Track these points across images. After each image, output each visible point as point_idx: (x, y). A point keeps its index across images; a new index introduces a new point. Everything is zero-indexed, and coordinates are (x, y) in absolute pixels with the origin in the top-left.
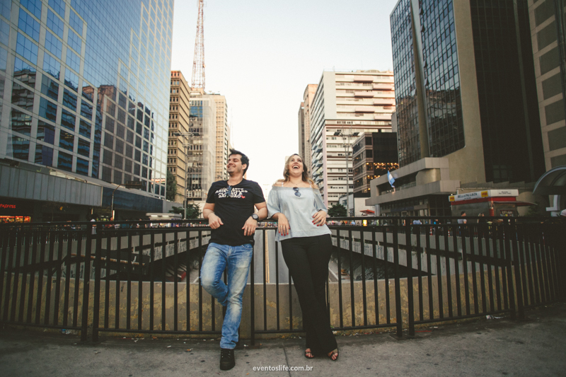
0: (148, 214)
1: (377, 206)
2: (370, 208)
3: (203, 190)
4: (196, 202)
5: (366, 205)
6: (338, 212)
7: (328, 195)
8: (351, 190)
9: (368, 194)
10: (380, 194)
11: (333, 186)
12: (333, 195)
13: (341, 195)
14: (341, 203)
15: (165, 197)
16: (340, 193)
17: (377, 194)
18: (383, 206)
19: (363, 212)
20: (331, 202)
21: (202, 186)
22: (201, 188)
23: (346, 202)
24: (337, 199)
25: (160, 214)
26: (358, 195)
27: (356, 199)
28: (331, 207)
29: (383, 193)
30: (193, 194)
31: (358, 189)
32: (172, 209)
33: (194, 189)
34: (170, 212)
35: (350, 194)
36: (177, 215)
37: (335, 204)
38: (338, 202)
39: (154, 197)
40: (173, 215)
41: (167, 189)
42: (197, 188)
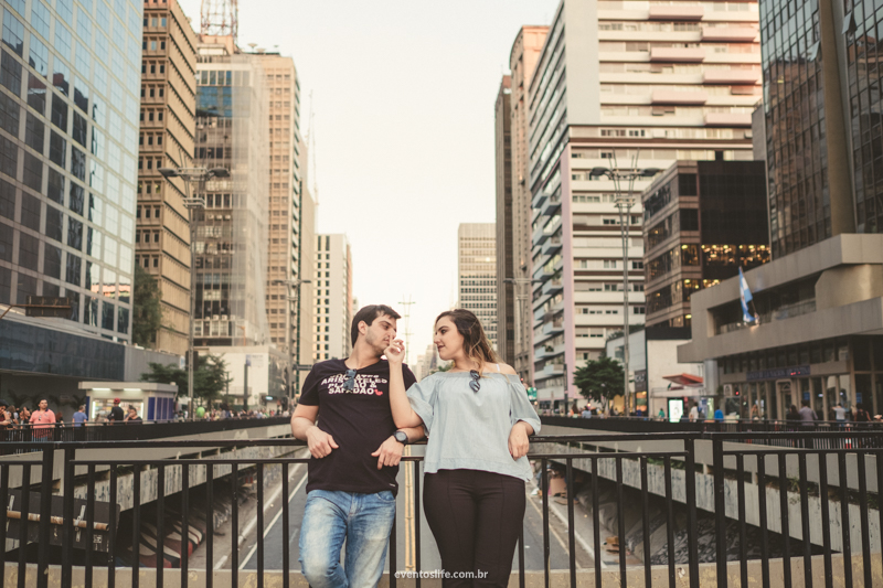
0: (84, 385)
1: (711, 364)
2: (690, 369)
3: (233, 318)
4: (215, 351)
5: (681, 360)
6: (603, 379)
7: (575, 331)
8: (640, 319)
9: (684, 332)
10: (718, 332)
11: (591, 308)
12: (589, 331)
13: (612, 332)
14: (611, 355)
15: (128, 336)
16: (608, 327)
17: (710, 332)
18: (727, 363)
19: (673, 378)
20: (584, 352)
21: (230, 305)
22: (227, 312)
23: (622, 351)
24: (599, 343)
25: (118, 385)
26: (658, 332)
27: (654, 345)
28: (583, 364)
29: (724, 328)
30: (207, 329)
31: (659, 317)
32: (150, 371)
33: (207, 314)
34: (145, 378)
35: (634, 329)
36: (164, 387)
37: (594, 357)
38: (603, 351)
39: (98, 337)
40: (154, 386)
41: (135, 316)
42: (216, 311)
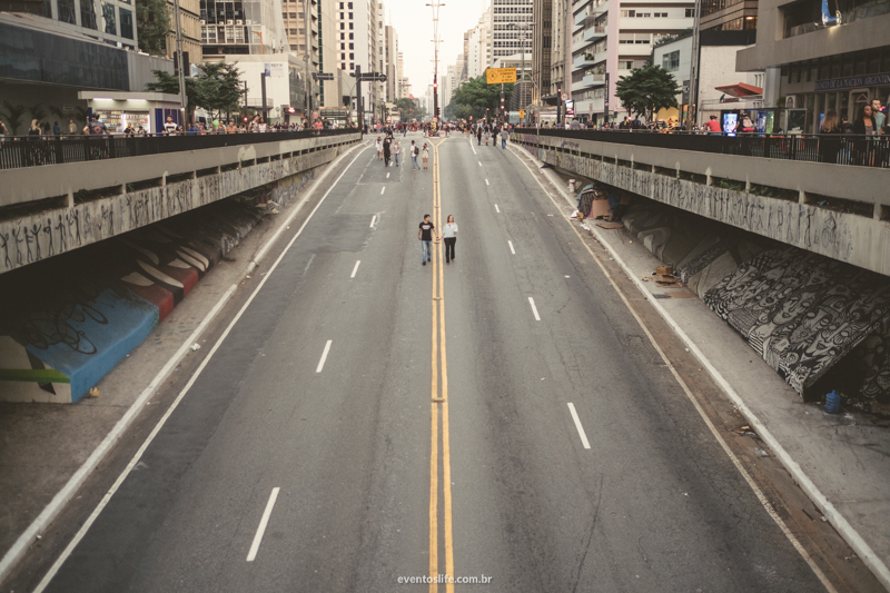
0: (84, 95)
1: (773, 72)
2: (746, 79)
3: (249, 23)
4: (230, 59)
5: (738, 69)
6: (650, 90)
7: (618, 37)
8: (689, 23)
9: (745, 35)
10: (788, 34)
11: (638, 10)
12: (635, 37)
13: (659, 37)
14: (658, 61)
15: (135, 42)
16: (655, 32)
17: (778, 34)
18: (791, 71)
19: (725, 89)
20: (627, 60)
21: (244, 8)
22: (241, 16)
23: (674, 60)
24: (645, 50)
25: (121, 95)
26: (713, 37)
27: (709, 53)
28: (627, 73)
29: (796, 29)
30: (221, 35)
31: (713, 19)
32: (156, 80)
33: (221, 18)
34: (152, 88)
35: (684, 34)
36: (171, 97)
37: (639, 65)
38: (650, 59)
39: (99, 42)
40: (159, 96)
41: (140, 19)
42: (230, 15)
